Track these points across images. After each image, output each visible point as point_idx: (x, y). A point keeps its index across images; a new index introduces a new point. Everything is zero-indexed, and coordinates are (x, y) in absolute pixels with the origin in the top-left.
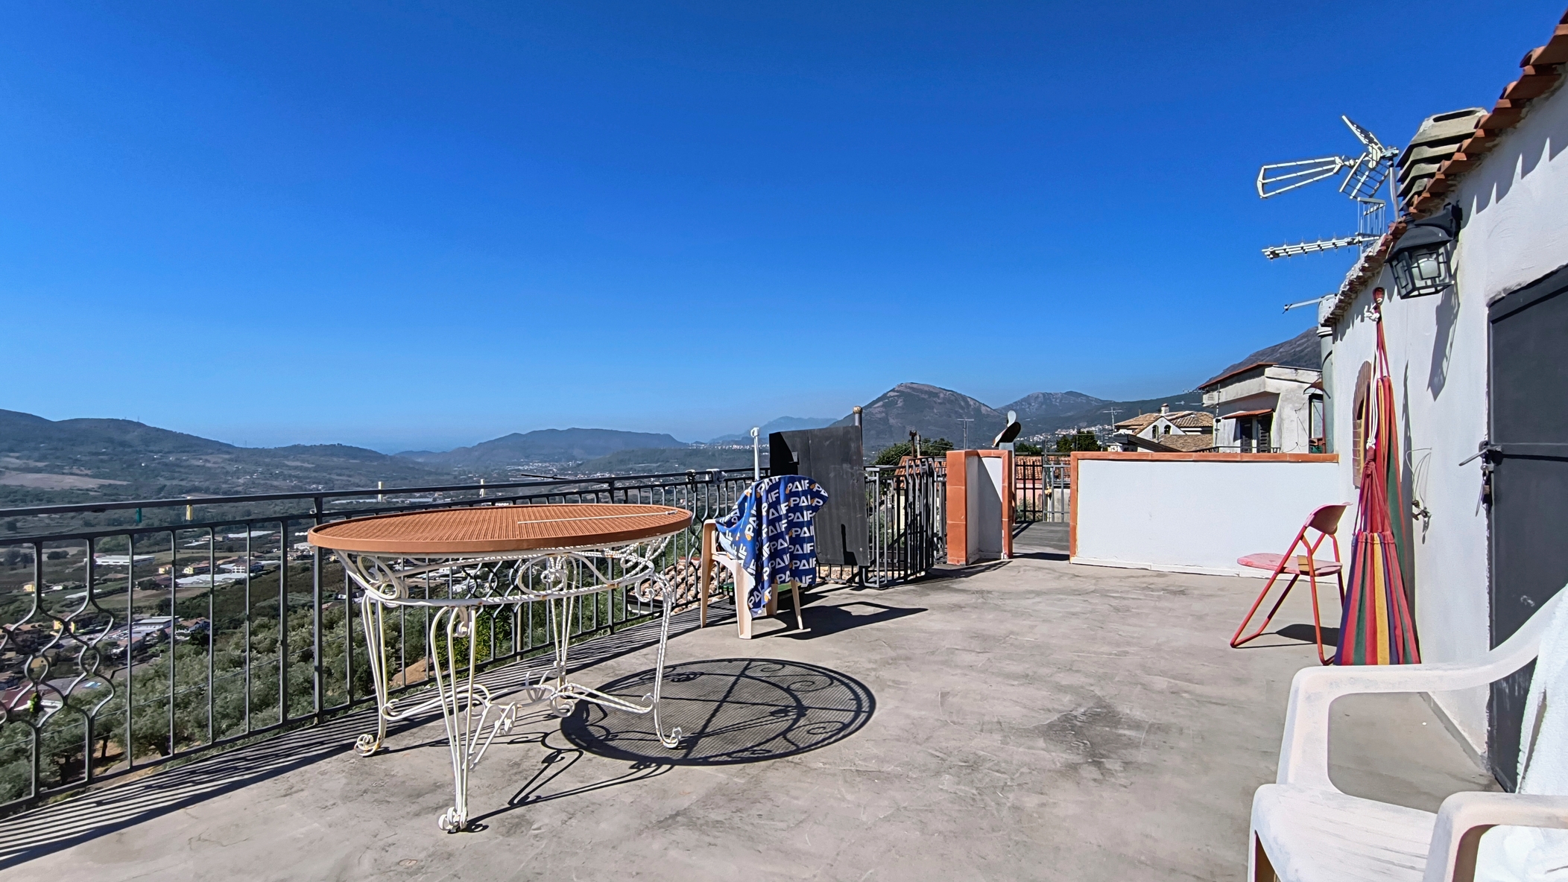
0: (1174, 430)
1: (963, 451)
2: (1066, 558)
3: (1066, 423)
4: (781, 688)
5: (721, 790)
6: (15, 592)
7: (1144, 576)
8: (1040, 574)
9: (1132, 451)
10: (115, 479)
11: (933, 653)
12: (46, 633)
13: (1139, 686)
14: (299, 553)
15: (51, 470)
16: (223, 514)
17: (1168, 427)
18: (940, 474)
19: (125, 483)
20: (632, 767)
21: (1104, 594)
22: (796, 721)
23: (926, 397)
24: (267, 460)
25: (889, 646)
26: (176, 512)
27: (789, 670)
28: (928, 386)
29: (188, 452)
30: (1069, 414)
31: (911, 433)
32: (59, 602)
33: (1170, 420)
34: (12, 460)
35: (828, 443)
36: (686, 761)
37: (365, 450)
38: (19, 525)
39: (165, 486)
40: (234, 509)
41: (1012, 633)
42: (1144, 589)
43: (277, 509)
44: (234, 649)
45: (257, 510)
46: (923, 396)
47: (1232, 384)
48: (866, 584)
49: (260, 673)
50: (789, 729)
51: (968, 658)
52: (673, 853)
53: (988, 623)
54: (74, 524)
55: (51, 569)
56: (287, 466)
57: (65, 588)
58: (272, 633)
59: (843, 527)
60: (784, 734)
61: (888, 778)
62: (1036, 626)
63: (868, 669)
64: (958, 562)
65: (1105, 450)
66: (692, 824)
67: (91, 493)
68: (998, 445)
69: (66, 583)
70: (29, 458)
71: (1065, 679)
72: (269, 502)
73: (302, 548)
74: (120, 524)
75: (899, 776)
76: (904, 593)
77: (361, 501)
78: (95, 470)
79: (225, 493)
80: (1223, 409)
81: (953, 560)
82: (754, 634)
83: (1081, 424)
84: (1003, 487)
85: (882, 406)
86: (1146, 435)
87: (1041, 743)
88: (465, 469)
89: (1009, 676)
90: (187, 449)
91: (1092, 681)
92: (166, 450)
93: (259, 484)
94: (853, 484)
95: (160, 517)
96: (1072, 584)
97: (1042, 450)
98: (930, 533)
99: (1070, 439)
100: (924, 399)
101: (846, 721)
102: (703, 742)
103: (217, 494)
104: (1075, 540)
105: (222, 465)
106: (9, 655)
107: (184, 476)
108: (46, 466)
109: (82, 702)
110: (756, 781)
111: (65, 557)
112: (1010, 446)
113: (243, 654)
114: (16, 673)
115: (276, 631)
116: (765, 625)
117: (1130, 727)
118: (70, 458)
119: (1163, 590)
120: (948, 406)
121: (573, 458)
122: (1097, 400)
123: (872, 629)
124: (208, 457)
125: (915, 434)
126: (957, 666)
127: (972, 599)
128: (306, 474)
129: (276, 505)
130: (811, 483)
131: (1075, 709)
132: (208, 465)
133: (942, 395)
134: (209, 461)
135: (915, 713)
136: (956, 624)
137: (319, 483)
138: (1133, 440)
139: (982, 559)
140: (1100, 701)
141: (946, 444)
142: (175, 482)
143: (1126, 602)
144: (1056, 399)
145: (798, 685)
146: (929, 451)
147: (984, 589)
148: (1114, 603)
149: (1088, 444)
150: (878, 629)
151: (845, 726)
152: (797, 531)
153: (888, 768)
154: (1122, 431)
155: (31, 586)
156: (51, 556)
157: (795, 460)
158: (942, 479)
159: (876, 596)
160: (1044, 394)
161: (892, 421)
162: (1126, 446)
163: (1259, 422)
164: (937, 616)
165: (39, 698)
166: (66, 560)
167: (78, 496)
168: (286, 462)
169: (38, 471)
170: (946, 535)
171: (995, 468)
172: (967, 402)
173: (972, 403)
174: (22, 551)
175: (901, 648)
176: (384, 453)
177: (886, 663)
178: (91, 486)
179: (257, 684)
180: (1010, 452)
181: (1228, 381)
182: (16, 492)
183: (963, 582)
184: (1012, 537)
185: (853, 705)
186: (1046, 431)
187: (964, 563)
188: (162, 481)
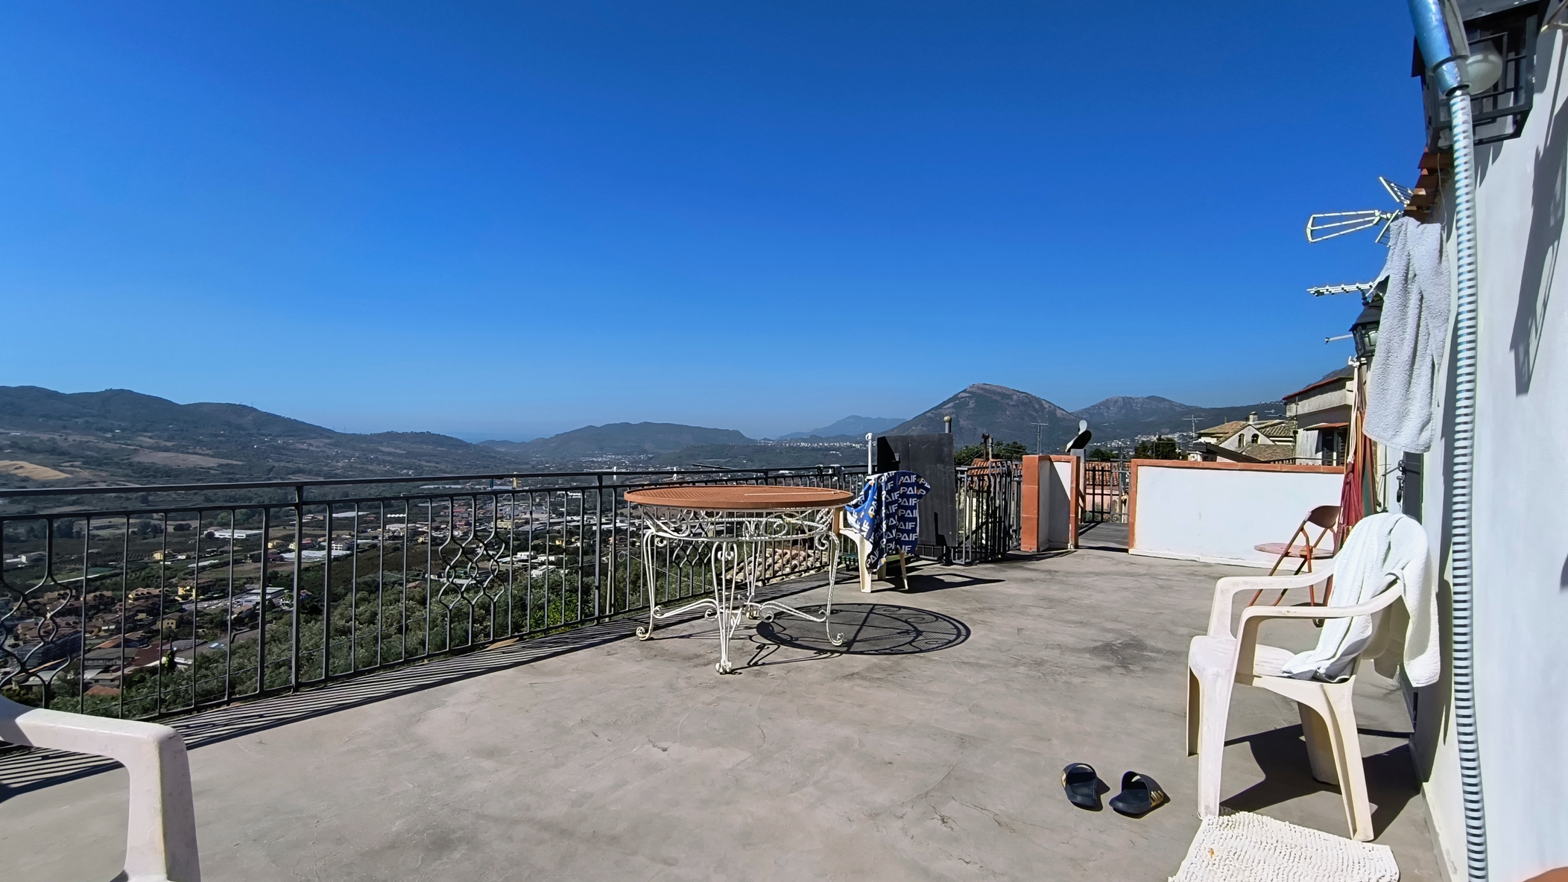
0: (1262, 440)
1: (1037, 456)
2: (1126, 551)
3: (1148, 429)
4: (902, 621)
5: (876, 665)
6: (146, 559)
7: (1192, 566)
8: (1101, 561)
9: (1212, 461)
10: (232, 459)
11: (1010, 607)
12: (172, 598)
13: (1166, 632)
14: (391, 534)
15: (175, 449)
16: (324, 495)
17: (1255, 436)
18: (1016, 475)
19: (240, 463)
20: (815, 653)
21: (1154, 576)
22: (916, 638)
23: (999, 398)
24: (363, 445)
25: (977, 601)
26: (283, 491)
27: (903, 611)
28: (1001, 387)
29: (293, 436)
30: (1150, 419)
31: (984, 436)
32: (183, 570)
33: (1258, 429)
34: (146, 440)
35: (925, 447)
36: (847, 652)
37: (452, 438)
38: (151, 498)
39: (274, 467)
40: (333, 491)
41: (1073, 598)
42: (1189, 574)
43: (373, 491)
44: (339, 619)
45: (354, 491)
46: (996, 398)
47: (1314, 396)
48: (954, 562)
49: (363, 642)
50: (913, 641)
51: (1038, 611)
52: (857, 689)
53: (1054, 591)
54: (198, 500)
55: (176, 540)
56: (381, 451)
57: (188, 557)
58: (372, 606)
59: (936, 514)
60: (910, 643)
61: (983, 666)
62: (1092, 595)
63: (962, 614)
64: (1030, 549)
65: (1185, 458)
66: (864, 678)
67: (212, 472)
68: (1069, 451)
69: (189, 553)
70: (160, 438)
71: (1110, 625)
72: (365, 485)
73: (393, 529)
74: (236, 501)
75: (991, 666)
76: (986, 569)
77: (447, 486)
78: (215, 450)
79: (325, 476)
80: (1305, 421)
81: (1026, 548)
82: (873, 590)
83: (1163, 431)
84: (1072, 488)
85: (953, 407)
86: (1231, 444)
87: (1088, 655)
88: (543, 459)
89: (1068, 622)
90: (293, 434)
91: (1130, 627)
92: (275, 434)
93: (356, 468)
94: (945, 480)
95: (270, 495)
96: (1127, 569)
97: (1117, 456)
98: (1007, 523)
99: (1149, 445)
100: (996, 400)
101: (951, 639)
102: (855, 644)
103: (319, 475)
104: (1134, 535)
105: (324, 449)
106: (142, 616)
107: (290, 459)
108: (173, 445)
109: (210, 660)
110: (898, 663)
111: (188, 529)
112: (1080, 452)
113: (347, 625)
114: (146, 633)
115: (375, 605)
116: (879, 585)
117: (1152, 651)
118: (194, 439)
119: (1205, 576)
120: (1022, 408)
121: (644, 452)
122: (1181, 406)
123: (963, 591)
124: (311, 441)
125: (988, 437)
126: (1029, 615)
127: (1042, 576)
128: (398, 460)
129: (371, 488)
130: (918, 477)
131: (1115, 641)
132: (311, 448)
133: (1015, 397)
134: (312, 445)
135: (1000, 638)
136: (1028, 590)
137: (410, 469)
138: (1212, 449)
139: (1052, 546)
140: (1133, 638)
141: (1019, 448)
142: (282, 464)
143: (1170, 583)
144: (1137, 403)
145: (913, 620)
146: (1001, 454)
147: (1052, 569)
148: (1161, 583)
149: (1165, 452)
150: (967, 591)
151: (950, 642)
152: (902, 512)
153: (981, 662)
154: (1203, 440)
155: (159, 554)
156: (178, 528)
157: (897, 459)
158: (1017, 479)
159: (963, 571)
160: (1123, 398)
161: (962, 422)
162: (1206, 455)
163: (1339, 434)
164: (1013, 585)
165: (173, 654)
166: (190, 532)
167: (201, 474)
168: (381, 448)
169: (167, 450)
170: (1020, 528)
171: (1065, 471)
172: (1041, 405)
173: (1046, 406)
174: (153, 522)
175: (987, 603)
176: (468, 442)
177: (976, 611)
178: (211, 465)
179: (362, 652)
180: (1078, 459)
181: (1312, 392)
182: (148, 469)
183: (1035, 564)
184: (1077, 535)
185: (955, 631)
186: (1126, 437)
187: (1036, 550)
188: (271, 463)
